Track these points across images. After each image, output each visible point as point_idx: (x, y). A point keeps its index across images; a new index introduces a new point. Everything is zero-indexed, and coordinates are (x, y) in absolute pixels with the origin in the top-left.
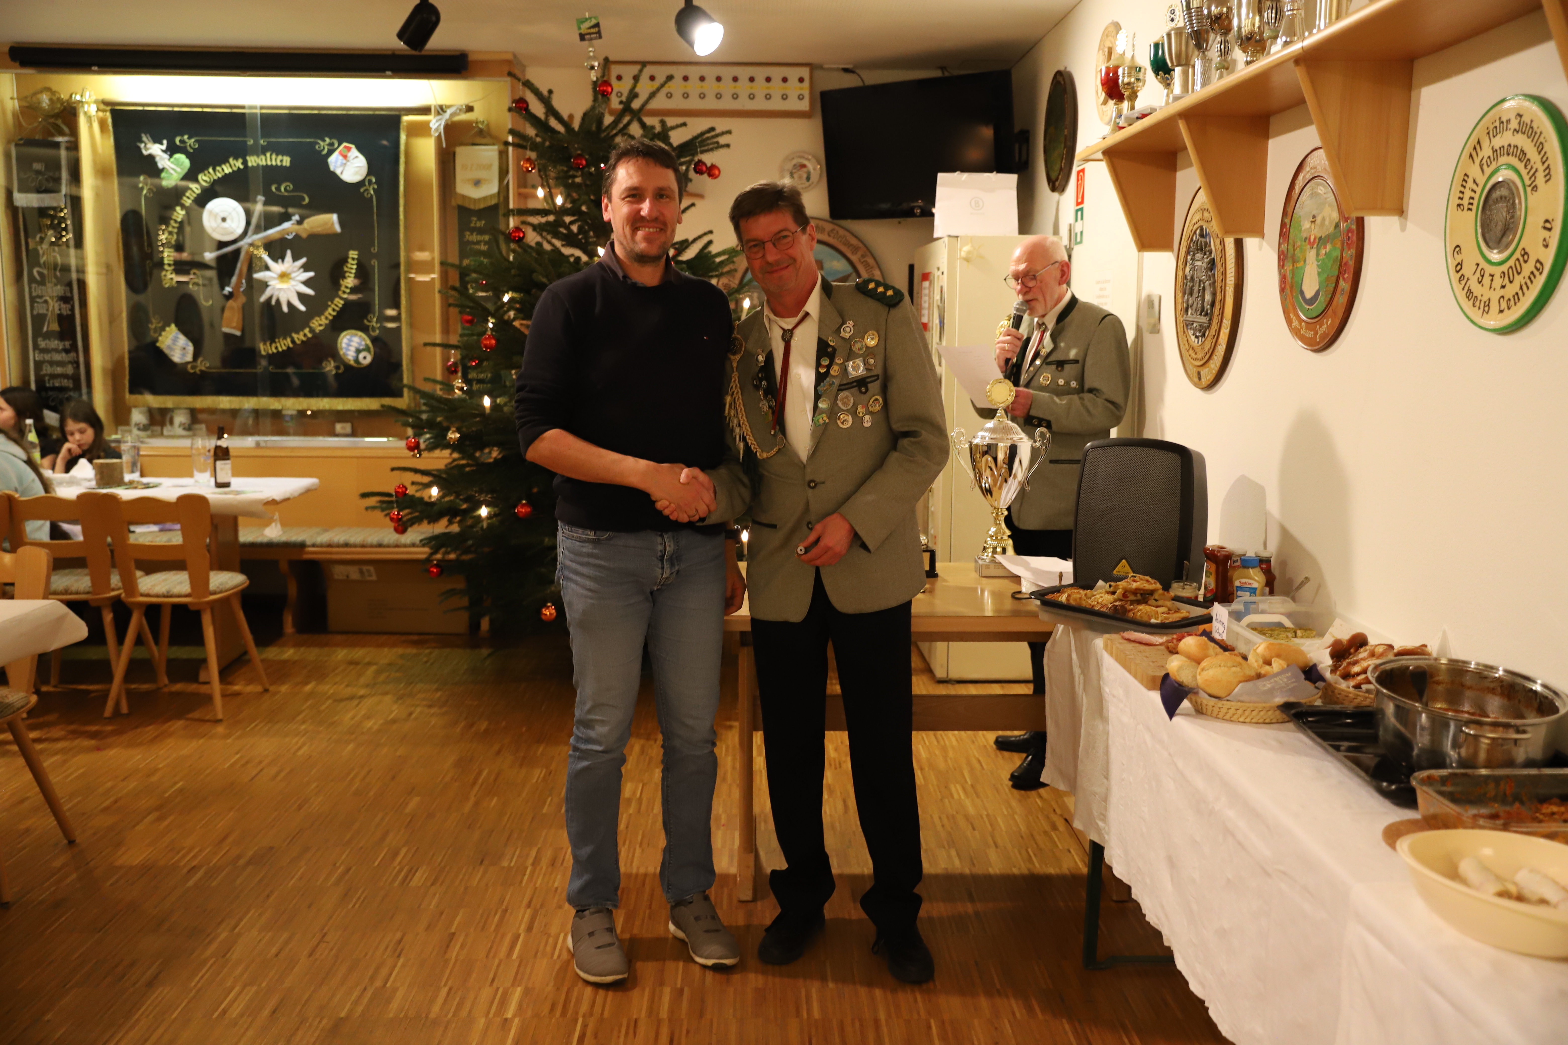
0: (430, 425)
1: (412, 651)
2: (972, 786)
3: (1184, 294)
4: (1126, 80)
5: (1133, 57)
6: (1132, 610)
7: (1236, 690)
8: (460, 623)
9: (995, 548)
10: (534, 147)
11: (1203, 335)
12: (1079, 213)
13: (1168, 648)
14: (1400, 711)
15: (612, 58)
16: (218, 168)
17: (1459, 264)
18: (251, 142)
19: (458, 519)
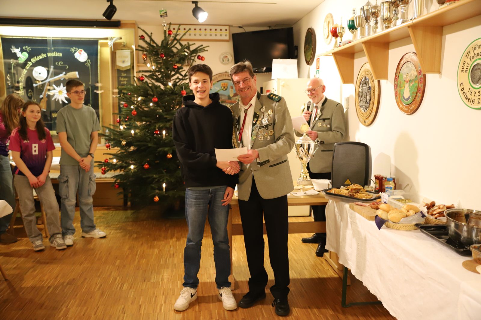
0: (114, 139)
1: (106, 212)
2: (294, 250)
3: (359, 97)
4: (339, 31)
5: (341, 24)
6: (355, 195)
7: (401, 220)
8: (121, 202)
9: (303, 176)
10: (146, 51)
11: (367, 109)
12: (318, 72)
13: (371, 207)
14: (457, 226)
15: (172, 23)
16: (38, 57)
17: (462, 88)
18: (49, 49)
19: (123, 169)
